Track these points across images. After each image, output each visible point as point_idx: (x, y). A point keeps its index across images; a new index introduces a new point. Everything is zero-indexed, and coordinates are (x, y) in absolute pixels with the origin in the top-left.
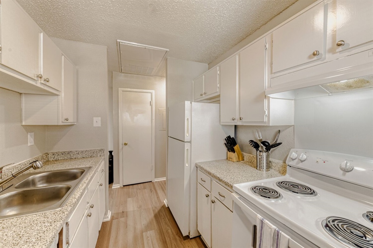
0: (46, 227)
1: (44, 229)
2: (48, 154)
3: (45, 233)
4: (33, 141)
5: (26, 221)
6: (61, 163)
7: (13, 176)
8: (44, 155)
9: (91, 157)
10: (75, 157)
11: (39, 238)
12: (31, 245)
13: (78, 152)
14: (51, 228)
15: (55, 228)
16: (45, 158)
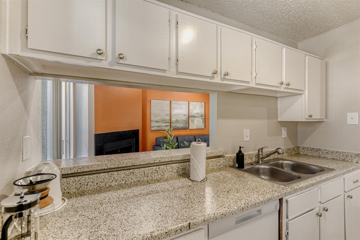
0: (269, 191)
1: (268, 191)
2: (299, 148)
3: (267, 193)
4: (286, 134)
5: (263, 183)
6: (307, 158)
7: (267, 156)
8: (295, 148)
9: (343, 160)
10: (323, 156)
11: (263, 194)
12: (258, 194)
13: (327, 151)
14: (271, 193)
15: (273, 194)
16: (296, 150)
